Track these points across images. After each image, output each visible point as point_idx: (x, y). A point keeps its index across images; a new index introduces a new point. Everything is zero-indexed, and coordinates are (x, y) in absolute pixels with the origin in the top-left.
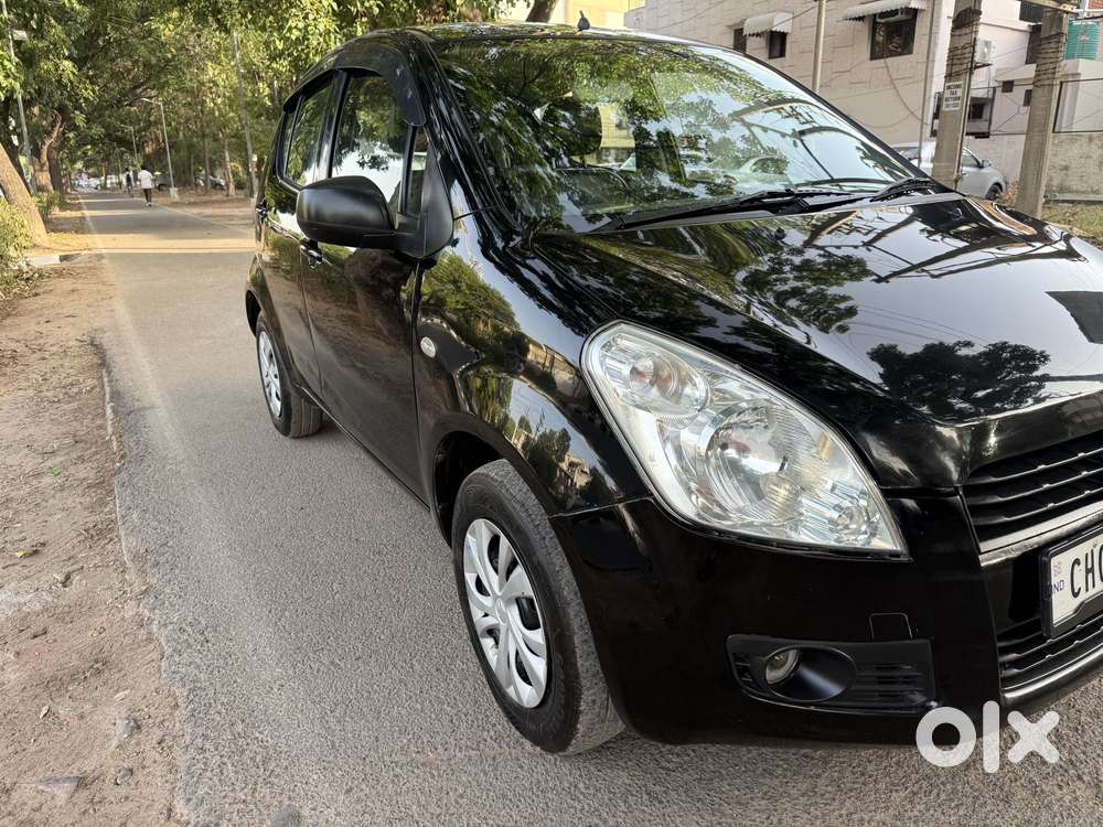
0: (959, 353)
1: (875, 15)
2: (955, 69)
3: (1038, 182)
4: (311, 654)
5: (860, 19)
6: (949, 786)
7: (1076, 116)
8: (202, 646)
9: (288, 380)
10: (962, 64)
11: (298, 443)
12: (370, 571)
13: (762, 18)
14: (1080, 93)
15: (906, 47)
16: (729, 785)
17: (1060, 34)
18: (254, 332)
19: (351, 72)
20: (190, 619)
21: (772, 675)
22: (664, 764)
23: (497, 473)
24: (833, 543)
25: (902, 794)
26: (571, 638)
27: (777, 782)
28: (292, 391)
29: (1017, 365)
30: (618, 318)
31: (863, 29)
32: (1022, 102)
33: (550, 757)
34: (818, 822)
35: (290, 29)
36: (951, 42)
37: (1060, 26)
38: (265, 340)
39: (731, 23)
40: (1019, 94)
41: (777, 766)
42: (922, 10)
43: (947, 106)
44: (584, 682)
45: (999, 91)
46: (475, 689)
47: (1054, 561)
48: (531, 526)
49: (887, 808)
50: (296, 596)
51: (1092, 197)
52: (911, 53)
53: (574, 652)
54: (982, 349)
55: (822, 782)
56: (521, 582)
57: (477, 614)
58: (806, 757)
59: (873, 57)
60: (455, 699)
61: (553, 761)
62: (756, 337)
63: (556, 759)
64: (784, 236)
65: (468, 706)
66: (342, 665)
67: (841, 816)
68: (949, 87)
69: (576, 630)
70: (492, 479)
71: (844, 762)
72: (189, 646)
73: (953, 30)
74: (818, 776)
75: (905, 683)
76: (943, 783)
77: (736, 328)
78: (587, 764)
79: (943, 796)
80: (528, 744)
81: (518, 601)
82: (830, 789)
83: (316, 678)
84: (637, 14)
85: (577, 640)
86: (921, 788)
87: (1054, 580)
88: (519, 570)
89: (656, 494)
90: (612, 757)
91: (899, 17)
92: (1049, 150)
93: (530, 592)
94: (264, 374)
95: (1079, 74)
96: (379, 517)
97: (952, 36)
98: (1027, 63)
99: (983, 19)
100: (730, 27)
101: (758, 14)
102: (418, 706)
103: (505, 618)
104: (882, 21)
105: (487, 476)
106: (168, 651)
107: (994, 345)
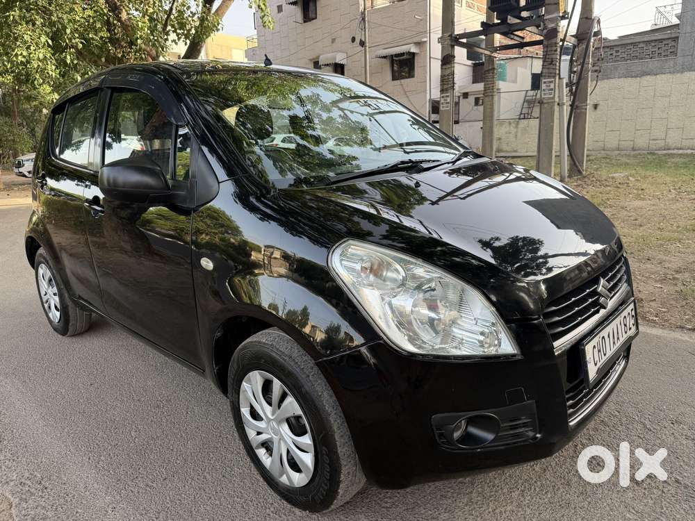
0: (494, 245)
1: (392, 56)
2: (445, 87)
3: (492, 147)
4: (130, 483)
5: (384, 57)
6: (539, 483)
7: (501, 111)
8: (43, 492)
9: (66, 295)
10: (448, 84)
11: (74, 339)
12: (155, 420)
13: (330, 55)
14: (502, 99)
15: (411, 74)
16: (424, 509)
17: (494, 69)
18: (32, 264)
19: (114, 90)
20: (27, 475)
21: (457, 435)
22: (384, 505)
23: (266, 338)
24: (481, 353)
25: (517, 493)
26: (333, 436)
27: (450, 501)
28: (70, 303)
29: (527, 249)
30: (347, 237)
31: (387, 63)
32: (473, 104)
33: (314, 516)
34: (479, 519)
35: (16, 55)
36: (442, 72)
37: (493, 64)
38: (43, 269)
39: (311, 58)
40: (471, 99)
41: (448, 491)
42: (417, 54)
43: (443, 107)
44: (343, 462)
45: (461, 98)
46: (253, 484)
47: (587, 348)
48: (298, 370)
49: (512, 502)
50: (106, 444)
51: (514, 154)
52: (413, 76)
53: (336, 444)
54: (506, 242)
55: (474, 495)
56: (292, 406)
57: (251, 434)
58: (462, 483)
59: (394, 79)
60: (241, 492)
61: (316, 518)
62: (397, 239)
63: (318, 517)
64: (420, 186)
65: (251, 495)
66: (155, 485)
67: (489, 512)
68: (443, 97)
69: (336, 430)
70: (264, 343)
71: (482, 482)
72: (32, 494)
73: (442, 65)
74: (471, 492)
75: (524, 427)
76: (535, 482)
77: (383, 235)
78: (338, 515)
79: (538, 490)
80: (297, 511)
81: (288, 421)
82: (479, 498)
83: (137, 498)
84: (253, 50)
85: (337, 437)
86: (525, 487)
87: (588, 358)
88: (290, 399)
89: (385, 338)
90: (352, 507)
91: (405, 57)
92: (495, 130)
93: (299, 412)
94: (43, 293)
95: (500, 89)
96: (149, 383)
97: (442, 69)
98: (473, 83)
99: (456, 60)
100: (311, 60)
101: (327, 53)
102: (218, 502)
103: (277, 432)
104: (396, 59)
105: (260, 342)
106: (15, 501)
107: (512, 238)
